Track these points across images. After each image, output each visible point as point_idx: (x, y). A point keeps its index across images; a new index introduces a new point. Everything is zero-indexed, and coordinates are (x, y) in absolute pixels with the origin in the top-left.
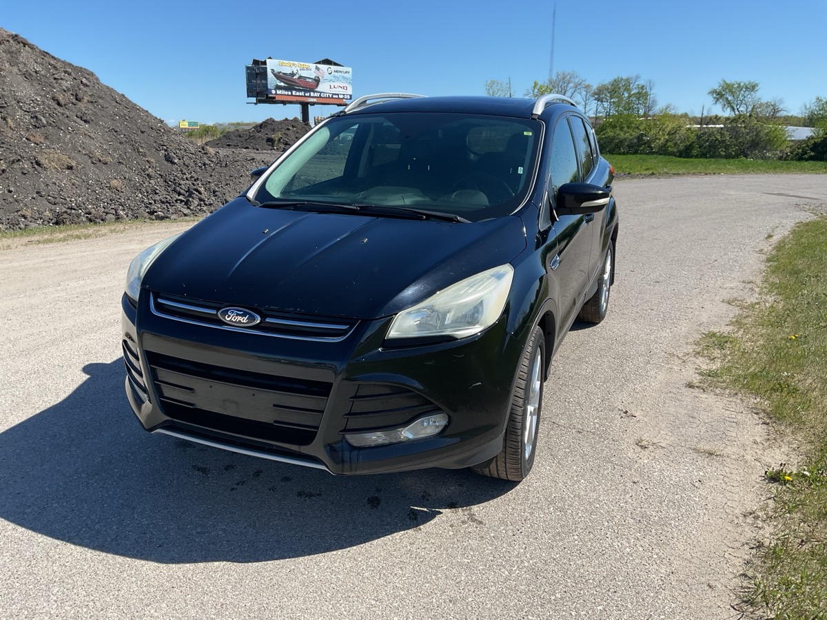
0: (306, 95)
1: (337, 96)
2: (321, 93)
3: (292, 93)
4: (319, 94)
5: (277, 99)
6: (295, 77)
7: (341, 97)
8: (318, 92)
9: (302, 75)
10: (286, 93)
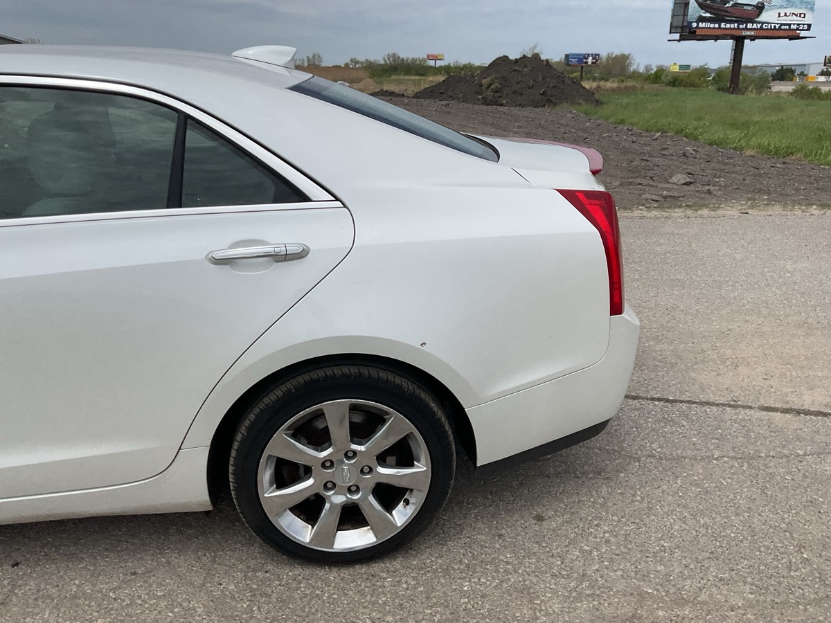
0: (741, 26)
1: (787, 27)
2: (763, 23)
3: (720, 25)
4: (759, 26)
5: (697, 33)
6: (727, 5)
7: (792, 27)
8: (759, 22)
9: (738, 2)
10: (712, 26)
